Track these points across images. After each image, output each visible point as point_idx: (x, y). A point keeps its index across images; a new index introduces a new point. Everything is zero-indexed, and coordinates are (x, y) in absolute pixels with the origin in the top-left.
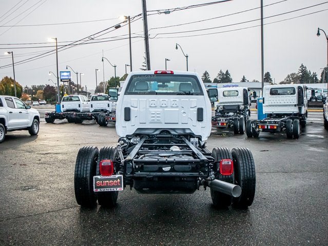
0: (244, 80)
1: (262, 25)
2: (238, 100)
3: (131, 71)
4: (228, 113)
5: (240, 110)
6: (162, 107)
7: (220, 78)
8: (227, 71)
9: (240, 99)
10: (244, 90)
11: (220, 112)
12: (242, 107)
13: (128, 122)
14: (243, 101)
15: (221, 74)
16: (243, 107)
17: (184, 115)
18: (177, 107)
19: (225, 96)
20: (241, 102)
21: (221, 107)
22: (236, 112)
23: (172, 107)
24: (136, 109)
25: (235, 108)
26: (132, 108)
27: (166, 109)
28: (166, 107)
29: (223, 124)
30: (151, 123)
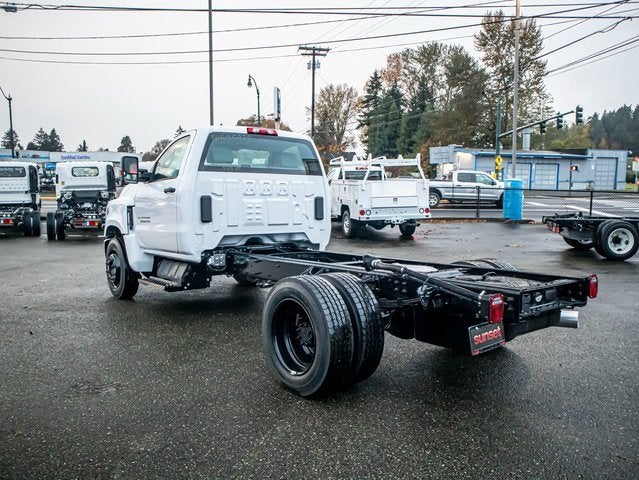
0: (83, 148)
1: (211, 61)
2: (99, 183)
3: (212, 124)
4: (82, 204)
5: (102, 199)
6: (262, 195)
7: (39, 142)
8: (53, 131)
9: (102, 180)
10: (109, 167)
11: (67, 202)
12: (105, 194)
13: (206, 225)
14: (106, 184)
15: (42, 135)
16: (107, 193)
17: (297, 209)
18: (286, 195)
19: (74, 176)
20: (103, 186)
21: (69, 194)
22: (96, 202)
23: (279, 195)
24: (221, 199)
25: (94, 195)
26: (213, 197)
27: (269, 199)
28: (270, 195)
29: (92, 223)
30: (247, 225)
